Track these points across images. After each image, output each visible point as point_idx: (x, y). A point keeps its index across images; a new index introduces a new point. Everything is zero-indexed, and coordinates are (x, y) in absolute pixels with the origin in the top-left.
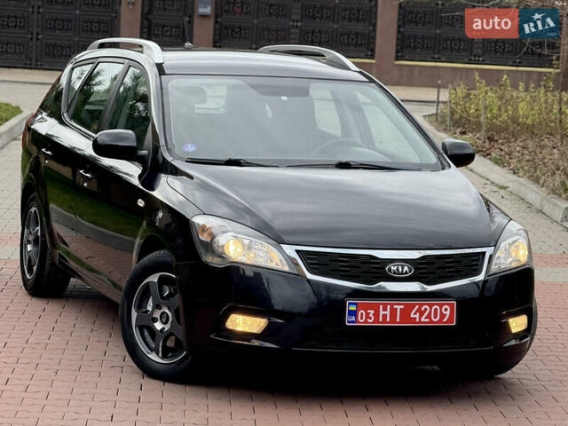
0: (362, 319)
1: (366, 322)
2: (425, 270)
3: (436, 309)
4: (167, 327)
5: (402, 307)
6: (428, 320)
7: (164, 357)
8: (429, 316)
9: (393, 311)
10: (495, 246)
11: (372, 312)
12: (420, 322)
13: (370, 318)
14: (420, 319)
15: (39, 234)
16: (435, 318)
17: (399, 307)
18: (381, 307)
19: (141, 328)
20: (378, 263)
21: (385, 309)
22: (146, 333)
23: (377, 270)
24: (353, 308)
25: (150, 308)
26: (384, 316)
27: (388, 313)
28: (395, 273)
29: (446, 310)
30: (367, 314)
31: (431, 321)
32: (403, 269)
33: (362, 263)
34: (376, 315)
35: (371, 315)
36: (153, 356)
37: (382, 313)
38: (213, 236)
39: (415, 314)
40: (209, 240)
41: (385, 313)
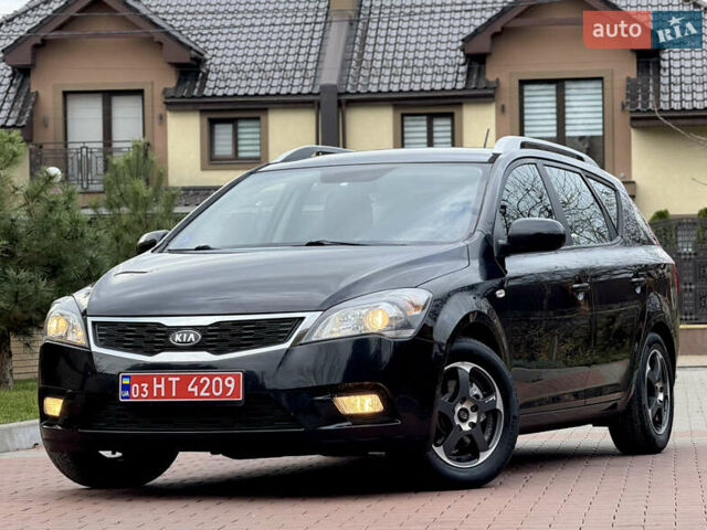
0: (135, 394)
1: (140, 397)
3: (217, 382)
5: (178, 379)
6: (208, 394)
8: (209, 390)
9: (168, 385)
10: (324, 310)
11: (146, 385)
12: (199, 396)
13: (144, 393)
14: (199, 393)
16: (217, 391)
17: (174, 380)
18: (155, 379)
20: (163, 331)
21: (159, 383)
24: (126, 381)
26: (159, 389)
27: (162, 386)
28: (179, 342)
29: (230, 382)
30: (141, 388)
31: (212, 396)
32: (188, 337)
34: (150, 389)
35: (145, 390)
37: (156, 386)
39: (193, 387)
41: (159, 386)
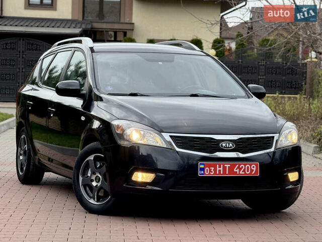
0: (207, 172)
1: (209, 174)
2: (241, 146)
3: (248, 167)
4: (99, 184)
5: (229, 165)
6: (243, 173)
7: (98, 201)
8: (244, 171)
9: (225, 168)
10: (279, 133)
11: (213, 168)
12: (239, 174)
13: (212, 172)
14: (239, 172)
15: (26, 149)
16: (248, 171)
17: (227, 166)
18: (218, 165)
19: (85, 186)
20: (215, 142)
21: (220, 167)
22: (88, 189)
23: (215, 146)
24: (202, 166)
25: (89, 175)
26: (220, 171)
27: (221, 169)
28: (225, 147)
29: (253, 167)
30: (210, 170)
31: (245, 174)
32: (229, 145)
33: (207, 142)
34: (215, 170)
35: (212, 170)
36: (92, 201)
37: (218, 169)
38: (123, 131)
39: (236, 169)
40: (121, 133)
41: (220, 169)
